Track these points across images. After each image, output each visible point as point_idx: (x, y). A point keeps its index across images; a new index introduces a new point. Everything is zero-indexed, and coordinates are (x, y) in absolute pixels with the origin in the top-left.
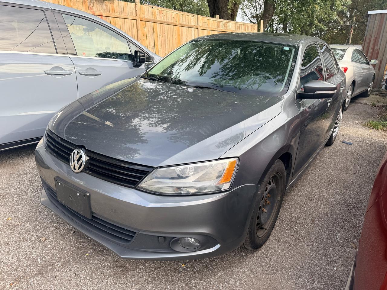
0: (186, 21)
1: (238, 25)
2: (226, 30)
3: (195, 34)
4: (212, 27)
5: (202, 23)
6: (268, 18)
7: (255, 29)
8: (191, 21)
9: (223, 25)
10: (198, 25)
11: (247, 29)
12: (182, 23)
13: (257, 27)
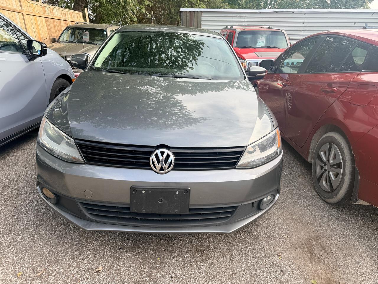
0: (6, 3)
1: (64, 12)
2: (53, 16)
3: (21, 20)
4: (38, 13)
5: (25, 7)
6: (82, 6)
7: (80, 18)
8: (12, 4)
9: (49, 10)
10: (22, 8)
11: (73, 17)
12: (2, 5)
13: (82, 15)
